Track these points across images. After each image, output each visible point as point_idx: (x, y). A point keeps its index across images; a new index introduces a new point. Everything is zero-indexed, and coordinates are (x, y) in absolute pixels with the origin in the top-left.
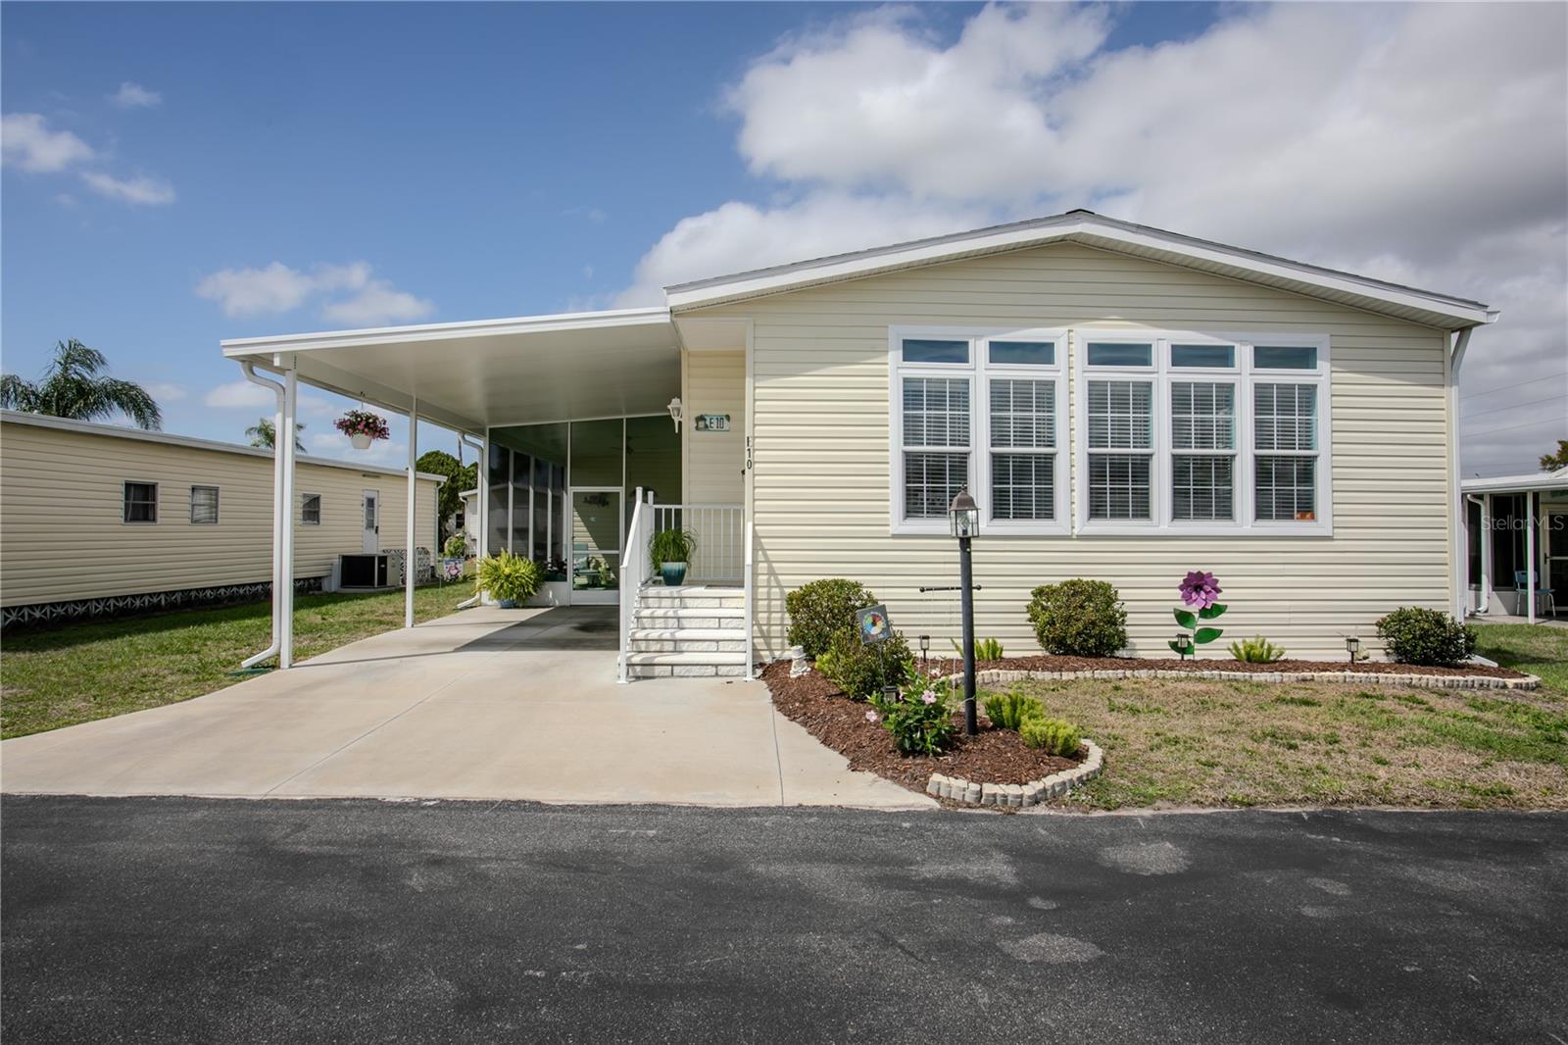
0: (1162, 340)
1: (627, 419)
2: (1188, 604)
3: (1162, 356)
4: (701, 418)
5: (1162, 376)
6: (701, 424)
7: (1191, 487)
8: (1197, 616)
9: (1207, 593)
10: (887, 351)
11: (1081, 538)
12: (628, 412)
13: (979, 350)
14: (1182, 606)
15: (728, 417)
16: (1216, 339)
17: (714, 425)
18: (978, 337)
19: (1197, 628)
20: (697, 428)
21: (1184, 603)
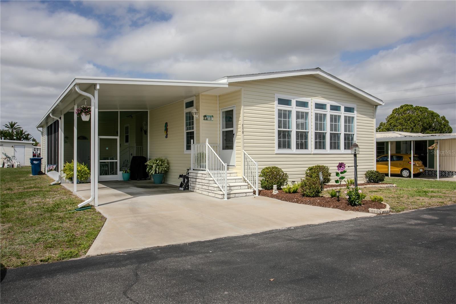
0: (329, 103)
1: (120, 111)
2: (338, 171)
3: (328, 107)
4: (205, 116)
5: (328, 112)
6: (205, 118)
7: (337, 141)
8: (340, 173)
9: (343, 168)
10: (274, 101)
11: (314, 154)
12: (120, 109)
13: (294, 103)
14: (337, 171)
15: (213, 116)
16: (337, 104)
17: (209, 119)
18: (294, 99)
19: (340, 176)
20: (204, 119)
21: (338, 170)
